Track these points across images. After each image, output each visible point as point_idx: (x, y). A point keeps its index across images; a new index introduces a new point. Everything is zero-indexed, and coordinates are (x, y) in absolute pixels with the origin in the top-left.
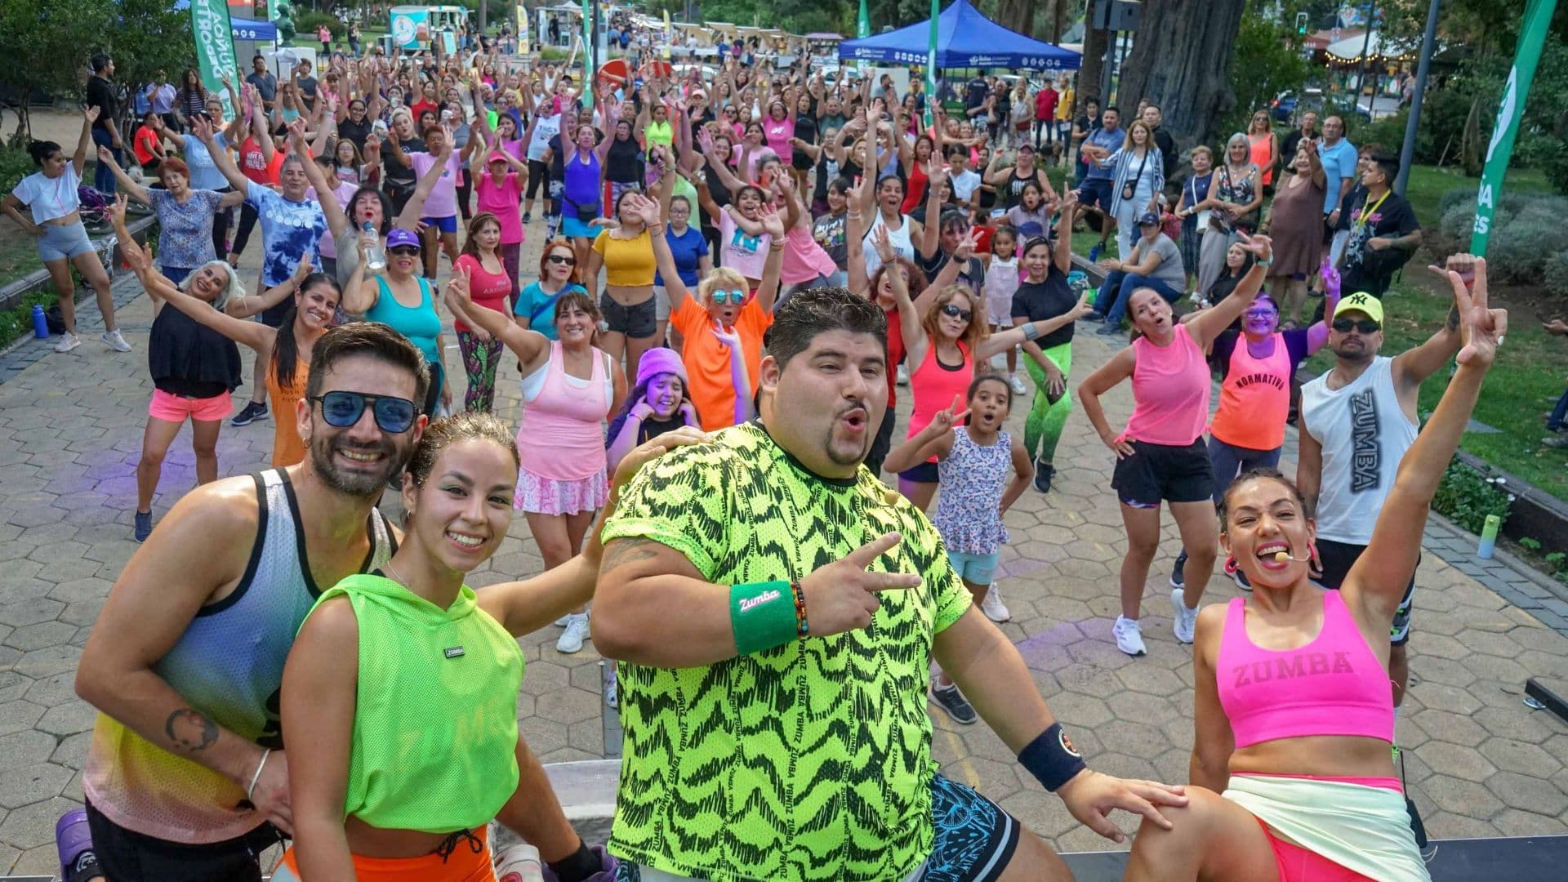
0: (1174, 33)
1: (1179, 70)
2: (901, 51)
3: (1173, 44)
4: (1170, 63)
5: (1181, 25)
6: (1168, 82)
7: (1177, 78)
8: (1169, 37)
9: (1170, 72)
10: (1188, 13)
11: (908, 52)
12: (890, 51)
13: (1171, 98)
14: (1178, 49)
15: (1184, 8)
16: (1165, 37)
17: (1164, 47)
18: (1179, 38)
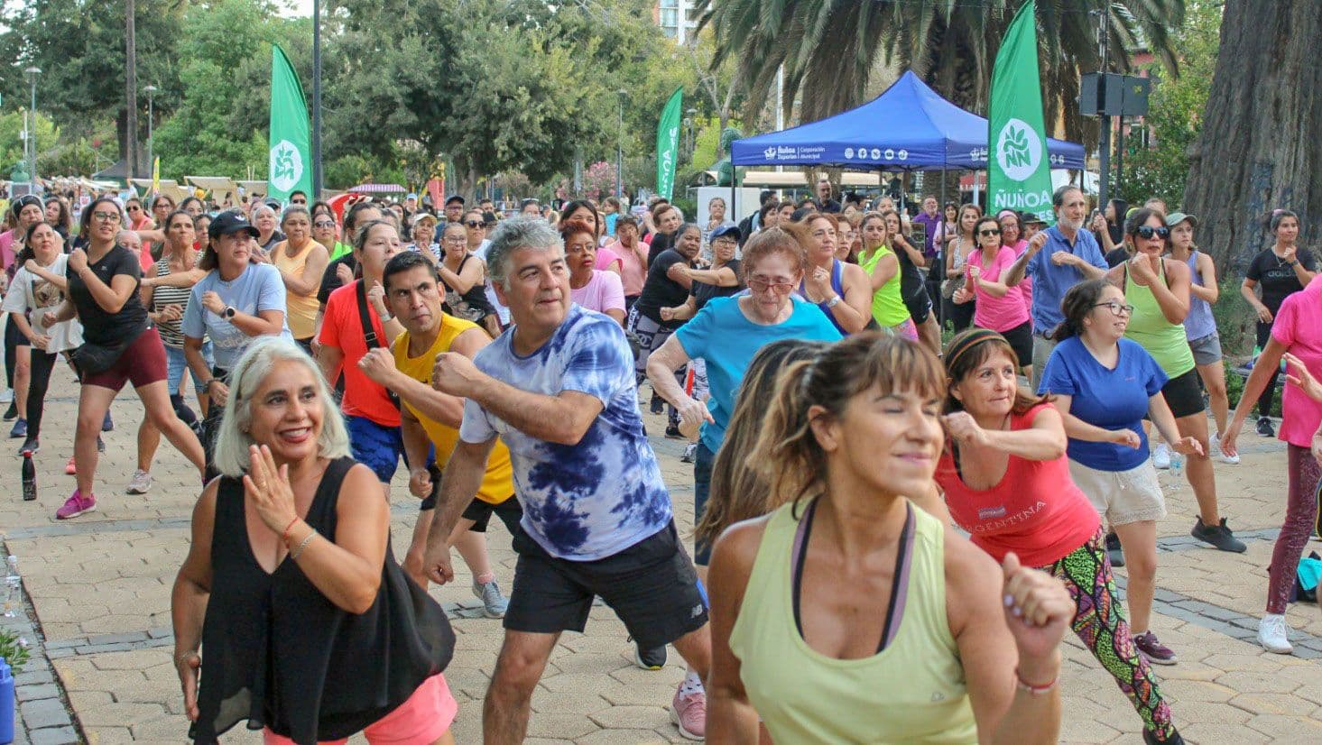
0: (1277, 103)
1: (1290, 153)
2: (856, 147)
3: (1278, 119)
4: (1276, 146)
5: (1286, 92)
6: (1277, 171)
7: (1288, 165)
8: (1270, 108)
9: (1281, 155)
10: (1294, 76)
11: (869, 147)
12: (835, 148)
13: (1284, 193)
14: (1286, 125)
15: (1288, 69)
16: (1264, 111)
17: (1266, 124)
18: (1285, 109)
